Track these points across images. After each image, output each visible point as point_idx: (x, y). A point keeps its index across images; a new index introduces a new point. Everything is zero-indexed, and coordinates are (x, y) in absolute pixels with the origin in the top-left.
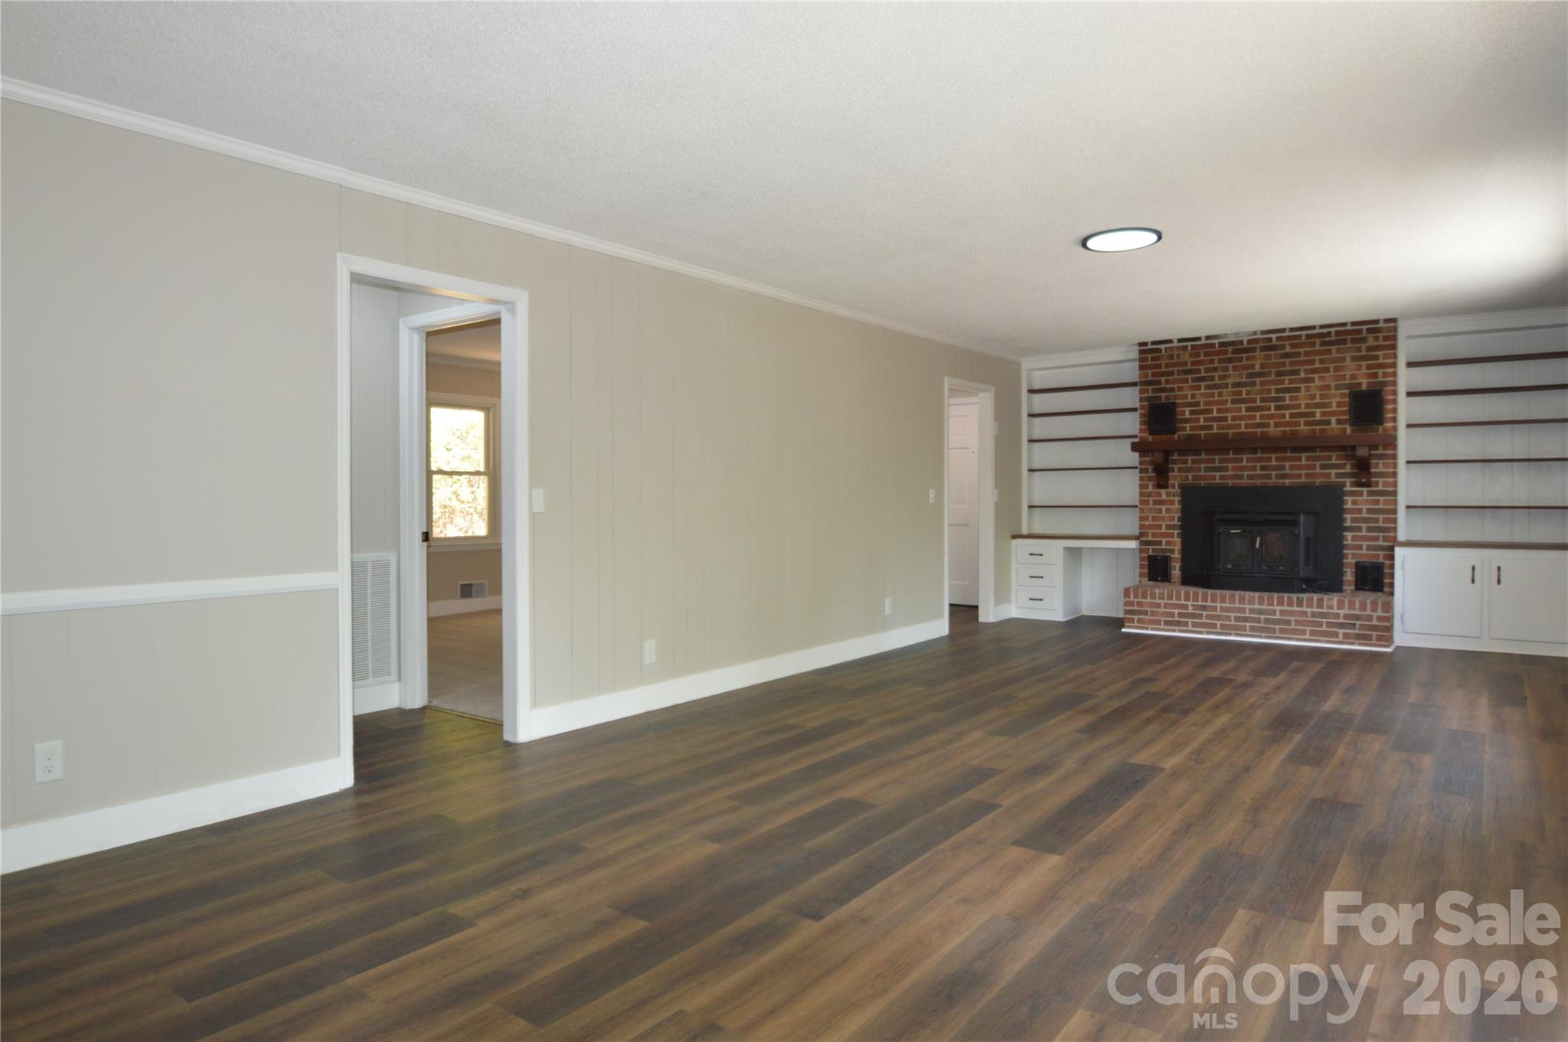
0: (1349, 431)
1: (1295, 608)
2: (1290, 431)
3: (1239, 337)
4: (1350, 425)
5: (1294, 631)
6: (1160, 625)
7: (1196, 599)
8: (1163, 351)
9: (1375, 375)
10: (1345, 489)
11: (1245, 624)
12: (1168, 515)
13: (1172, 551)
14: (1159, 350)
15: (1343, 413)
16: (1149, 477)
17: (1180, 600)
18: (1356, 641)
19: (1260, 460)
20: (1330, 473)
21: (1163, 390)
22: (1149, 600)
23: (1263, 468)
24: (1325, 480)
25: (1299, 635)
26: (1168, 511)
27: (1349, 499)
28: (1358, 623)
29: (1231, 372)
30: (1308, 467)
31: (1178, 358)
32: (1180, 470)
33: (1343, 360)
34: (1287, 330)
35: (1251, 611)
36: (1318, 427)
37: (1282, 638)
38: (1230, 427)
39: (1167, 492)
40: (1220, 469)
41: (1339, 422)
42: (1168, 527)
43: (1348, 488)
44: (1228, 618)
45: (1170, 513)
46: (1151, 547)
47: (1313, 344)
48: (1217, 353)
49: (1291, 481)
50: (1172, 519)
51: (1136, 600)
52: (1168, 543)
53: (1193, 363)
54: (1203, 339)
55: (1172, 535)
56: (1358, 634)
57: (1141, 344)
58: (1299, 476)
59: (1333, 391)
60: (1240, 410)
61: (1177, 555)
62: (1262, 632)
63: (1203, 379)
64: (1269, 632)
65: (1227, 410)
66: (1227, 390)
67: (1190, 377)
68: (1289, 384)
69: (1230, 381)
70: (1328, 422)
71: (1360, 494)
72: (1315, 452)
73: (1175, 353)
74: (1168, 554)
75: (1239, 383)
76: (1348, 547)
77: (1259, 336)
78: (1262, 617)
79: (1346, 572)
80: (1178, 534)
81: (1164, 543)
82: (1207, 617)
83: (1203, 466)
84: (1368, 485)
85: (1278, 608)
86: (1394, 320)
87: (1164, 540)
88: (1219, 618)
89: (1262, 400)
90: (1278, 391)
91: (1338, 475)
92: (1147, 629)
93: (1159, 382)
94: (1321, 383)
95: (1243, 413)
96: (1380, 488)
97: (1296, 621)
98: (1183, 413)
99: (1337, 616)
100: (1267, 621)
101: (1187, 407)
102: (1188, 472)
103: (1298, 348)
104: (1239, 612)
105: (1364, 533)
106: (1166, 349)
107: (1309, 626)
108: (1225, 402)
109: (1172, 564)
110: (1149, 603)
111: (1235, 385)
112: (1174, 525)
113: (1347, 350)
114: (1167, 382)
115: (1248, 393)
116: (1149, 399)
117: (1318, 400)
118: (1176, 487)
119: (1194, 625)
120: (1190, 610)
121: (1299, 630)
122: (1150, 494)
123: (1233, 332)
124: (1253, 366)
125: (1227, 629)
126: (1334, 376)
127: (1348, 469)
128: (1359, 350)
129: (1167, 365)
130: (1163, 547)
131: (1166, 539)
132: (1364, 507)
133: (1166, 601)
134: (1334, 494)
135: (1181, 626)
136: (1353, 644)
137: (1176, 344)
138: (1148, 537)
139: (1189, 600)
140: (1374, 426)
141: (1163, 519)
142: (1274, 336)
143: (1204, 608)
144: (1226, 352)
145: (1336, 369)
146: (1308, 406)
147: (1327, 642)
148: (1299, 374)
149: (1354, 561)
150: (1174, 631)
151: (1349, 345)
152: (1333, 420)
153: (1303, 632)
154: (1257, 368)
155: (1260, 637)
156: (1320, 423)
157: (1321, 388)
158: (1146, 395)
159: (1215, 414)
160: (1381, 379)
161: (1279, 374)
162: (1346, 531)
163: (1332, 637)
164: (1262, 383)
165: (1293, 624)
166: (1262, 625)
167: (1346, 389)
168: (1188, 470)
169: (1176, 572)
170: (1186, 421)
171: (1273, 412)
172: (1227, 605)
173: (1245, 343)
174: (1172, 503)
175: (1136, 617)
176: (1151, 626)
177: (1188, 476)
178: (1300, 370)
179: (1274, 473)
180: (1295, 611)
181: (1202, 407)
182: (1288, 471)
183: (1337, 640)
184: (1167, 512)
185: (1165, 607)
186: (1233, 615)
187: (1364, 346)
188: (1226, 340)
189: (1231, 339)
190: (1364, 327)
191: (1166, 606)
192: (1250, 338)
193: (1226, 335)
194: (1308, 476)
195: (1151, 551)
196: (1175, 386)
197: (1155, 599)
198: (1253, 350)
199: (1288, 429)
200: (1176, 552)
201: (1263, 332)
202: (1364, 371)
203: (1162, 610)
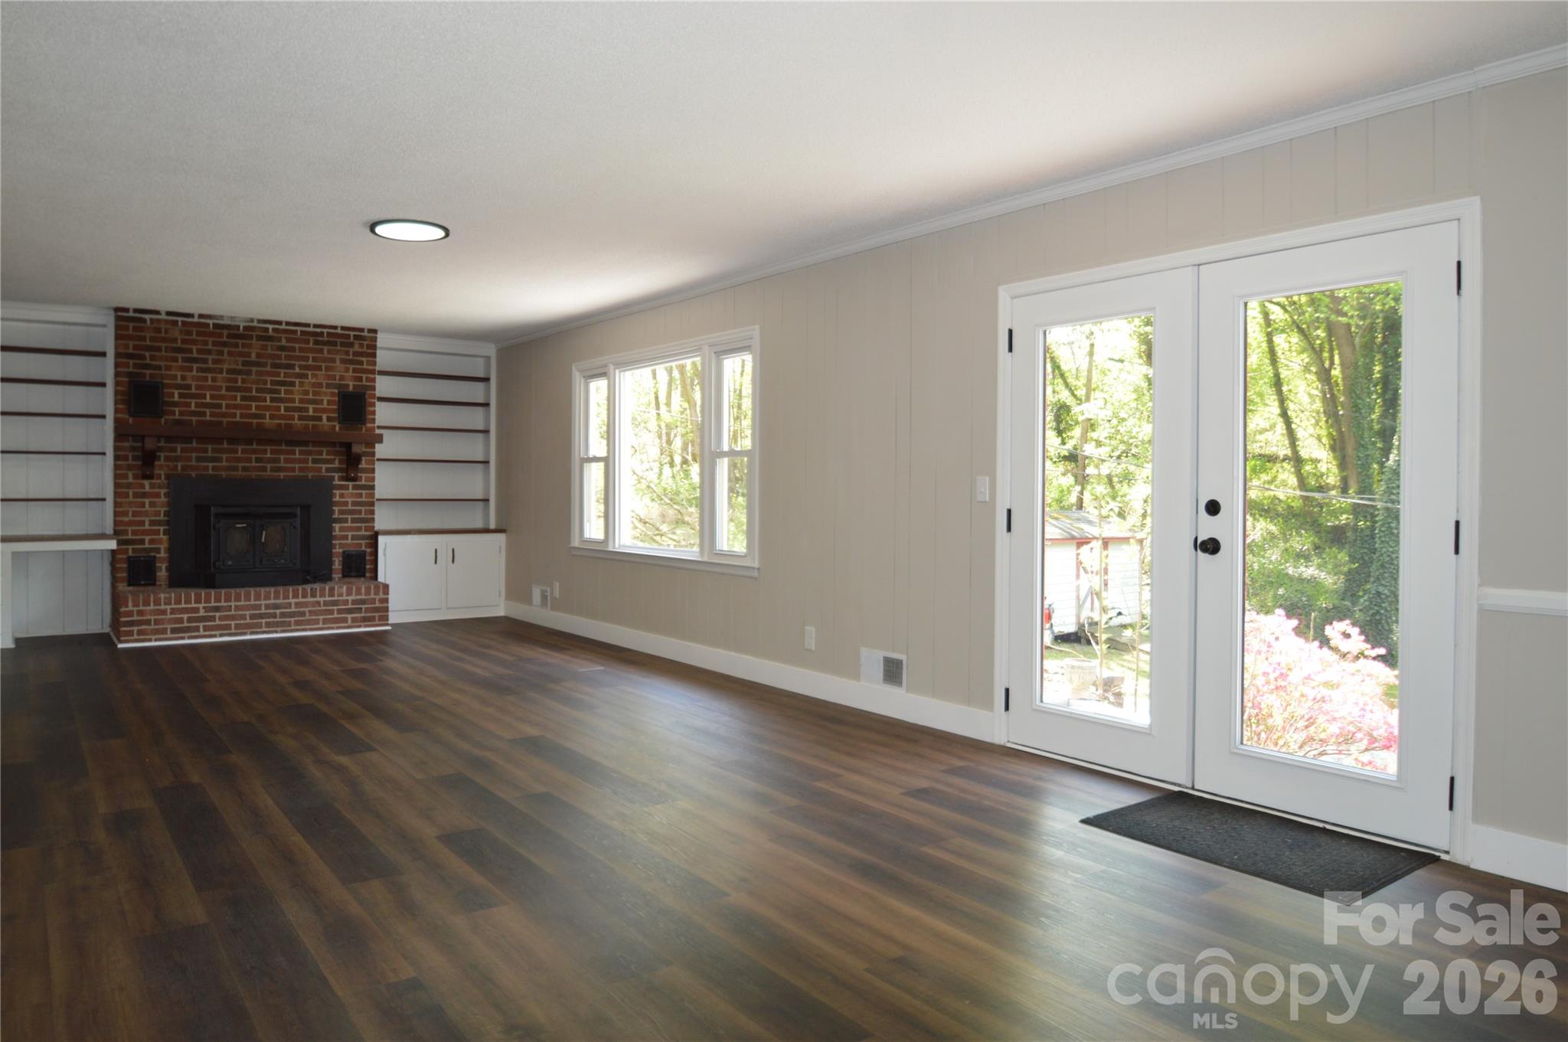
0: (337, 429)
1: (310, 599)
2: (285, 424)
3: (235, 321)
4: (339, 423)
5: (309, 622)
6: (167, 634)
7: (208, 601)
8: (148, 322)
9: (360, 379)
10: (334, 483)
11: (260, 621)
12: (153, 509)
13: (158, 550)
14: (144, 321)
15: (332, 411)
16: (128, 465)
17: (191, 603)
18: (363, 624)
19: (255, 451)
20: (321, 468)
21: (147, 366)
22: (152, 607)
23: (258, 460)
24: (316, 474)
25: (313, 625)
26: (152, 504)
27: (337, 492)
28: (363, 606)
29: (226, 356)
30: (300, 461)
31: (166, 332)
32: (167, 459)
33: (333, 361)
34: (284, 324)
35: (267, 607)
36: (311, 423)
37: (297, 630)
38: (224, 415)
39: (150, 484)
40: (214, 460)
41: (329, 419)
42: (152, 523)
43: (337, 482)
44: (243, 617)
45: (154, 507)
46: (130, 547)
47: (308, 342)
48: (212, 334)
49: (285, 474)
50: (158, 514)
51: (135, 609)
52: (152, 541)
53: (184, 341)
54: (196, 316)
55: (157, 532)
56: (364, 617)
57: (117, 310)
58: (293, 470)
59: (324, 390)
60: (235, 398)
61: (163, 554)
62: (277, 626)
63: (195, 360)
64: (284, 626)
65: (222, 397)
66: (221, 376)
67: (180, 356)
68: (284, 377)
69: (225, 366)
70: (320, 419)
71: (346, 488)
72: (308, 446)
73: (163, 326)
74: (152, 554)
75: (235, 369)
76: (336, 537)
77: (255, 324)
78: (278, 611)
79: (335, 561)
80: (165, 530)
81: (147, 541)
82: (221, 618)
83: (194, 455)
84: (354, 479)
85: (293, 601)
86: (375, 331)
87: (147, 538)
88: (233, 618)
89: (258, 390)
90: (273, 383)
91: (328, 470)
92: (150, 640)
93: (143, 357)
94: (314, 380)
95: (238, 401)
96: (363, 482)
97: (310, 611)
98: (173, 395)
99: (346, 602)
100: (283, 615)
101: (176, 389)
102: (177, 461)
103: (293, 343)
104: (255, 609)
105: (349, 524)
106: (151, 320)
107: (322, 615)
108: (219, 388)
109: (157, 565)
110: (151, 611)
111: (229, 371)
112: (160, 521)
113: (337, 352)
114: (152, 358)
115: (243, 381)
116: (130, 375)
117: (311, 396)
118: (163, 478)
119: (206, 629)
120: (202, 613)
121: (313, 620)
122: (129, 486)
123: (229, 315)
124: (249, 355)
125: (241, 629)
126: (326, 375)
127: (336, 465)
128: (347, 353)
129: (152, 339)
130: (147, 546)
131: (150, 537)
132: (350, 500)
133: (173, 606)
134: (324, 488)
135: (191, 632)
136: (360, 626)
137: (163, 317)
138: (128, 535)
139: (200, 602)
140: (359, 426)
141: (146, 514)
142: (271, 327)
143: (217, 609)
144: (220, 335)
145: (328, 369)
146: (301, 401)
147: (338, 628)
148: (294, 369)
149: (341, 550)
150: (183, 638)
151: (338, 348)
152: (324, 417)
153: (317, 622)
154: (253, 357)
155: (276, 632)
156: (313, 418)
157: (314, 385)
158: (126, 370)
159: (208, 400)
160: (364, 383)
161: (275, 366)
162: (335, 523)
163: (342, 623)
164: (259, 373)
165: (307, 614)
166: (278, 619)
167: (336, 388)
168: (176, 459)
169: (162, 573)
170: (175, 404)
171: (268, 403)
172: (242, 603)
173: (241, 328)
174: (158, 495)
175: (135, 629)
176: (154, 637)
177: (177, 466)
178: (295, 365)
179: (269, 466)
180: (309, 602)
181: (193, 391)
182: (282, 464)
183: (346, 625)
184: (150, 506)
185: (171, 613)
186: (248, 613)
187: (351, 350)
188: (221, 322)
189: (226, 322)
190: (352, 333)
191: (173, 611)
192: (247, 324)
193: (221, 317)
194: (301, 469)
195: (130, 551)
196: (162, 364)
197: (160, 605)
198: (250, 337)
199: (283, 422)
200: (162, 551)
201: (259, 321)
202: (351, 373)
203: (169, 616)
